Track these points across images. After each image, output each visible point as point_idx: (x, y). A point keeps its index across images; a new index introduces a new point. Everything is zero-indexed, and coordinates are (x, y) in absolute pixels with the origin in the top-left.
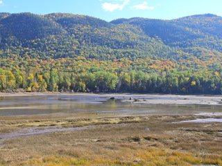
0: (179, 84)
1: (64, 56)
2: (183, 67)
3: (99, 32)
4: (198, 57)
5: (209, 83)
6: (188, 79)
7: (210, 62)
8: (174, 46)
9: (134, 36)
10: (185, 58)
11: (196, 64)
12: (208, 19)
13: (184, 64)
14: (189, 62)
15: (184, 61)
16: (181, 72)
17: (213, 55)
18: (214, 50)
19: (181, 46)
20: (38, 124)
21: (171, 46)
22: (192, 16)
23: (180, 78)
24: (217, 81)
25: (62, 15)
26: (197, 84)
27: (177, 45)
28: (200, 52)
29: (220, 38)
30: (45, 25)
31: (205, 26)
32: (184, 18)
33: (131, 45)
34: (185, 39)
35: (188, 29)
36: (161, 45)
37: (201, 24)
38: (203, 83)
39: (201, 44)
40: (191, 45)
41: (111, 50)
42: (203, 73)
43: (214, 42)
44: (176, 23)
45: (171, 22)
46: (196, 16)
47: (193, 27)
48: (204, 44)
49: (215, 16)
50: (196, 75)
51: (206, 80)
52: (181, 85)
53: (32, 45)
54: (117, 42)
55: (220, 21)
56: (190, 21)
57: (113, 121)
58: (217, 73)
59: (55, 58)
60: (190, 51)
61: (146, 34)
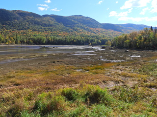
1: (22, 29)
2: (71, 35)
3: (37, 19)
4: (76, 31)
5: (80, 41)
6: (73, 39)
7: (81, 33)
9: (52, 22)
10: (72, 31)
11: (76, 34)
12: (80, 17)
14: (73, 33)
16: (70, 37)
17: (82, 31)
18: (82, 29)
19: (70, 27)
20: (12, 58)
21: (67, 27)
22: (74, 16)
23: (70, 39)
24: (83, 40)
25: (20, 11)
26: (76, 41)
28: (77, 29)
29: (84, 25)
30: (12, 15)
32: (71, 16)
33: (51, 26)
34: (72, 24)
35: (73, 20)
36: (63, 26)
37: (78, 19)
38: (78, 41)
39: (78, 26)
40: (74, 27)
41: (43, 28)
42: (78, 37)
43: (82, 26)
44: (69, 18)
45: (67, 17)
46: (76, 16)
47: (75, 20)
49: (83, 16)
50: (76, 38)
51: (79, 40)
52: (70, 42)
53: (6, 24)
54: (45, 24)
55: (84, 18)
57: (45, 55)
58: (83, 37)
59: (18, 30)
60: (74, 29)
61: (57, 21)
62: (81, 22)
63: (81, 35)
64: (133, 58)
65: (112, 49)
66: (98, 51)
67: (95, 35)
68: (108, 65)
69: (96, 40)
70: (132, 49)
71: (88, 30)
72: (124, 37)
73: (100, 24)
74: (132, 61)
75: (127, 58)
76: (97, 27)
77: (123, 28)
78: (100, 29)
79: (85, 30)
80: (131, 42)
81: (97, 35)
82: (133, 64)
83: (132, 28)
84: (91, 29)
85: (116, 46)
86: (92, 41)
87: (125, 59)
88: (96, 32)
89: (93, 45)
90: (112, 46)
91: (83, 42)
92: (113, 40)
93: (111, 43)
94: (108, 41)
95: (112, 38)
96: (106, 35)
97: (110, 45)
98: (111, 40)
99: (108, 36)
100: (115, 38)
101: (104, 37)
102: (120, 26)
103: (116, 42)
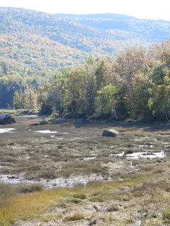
64: (135, 163)
68: (34, 201)
70: (130, 125)
72: (92, 69)
74: (133, 176)
75: (114, 167)
77: (87, 33)
80: (123, 91)
82: (137, 192)
83: (124, 33)
87: (103, 172)
90: (45, 111)
92: (48, 84)
93: (40, 100)
94: (24, 88)
95: (43, 75)
96: (17, 63)
97: (37, 110)
98: (37, 85)
99: (23, 65)
100: (55, 77)
101: (5, 72)
102: (75, 24)
103: (63, 92)
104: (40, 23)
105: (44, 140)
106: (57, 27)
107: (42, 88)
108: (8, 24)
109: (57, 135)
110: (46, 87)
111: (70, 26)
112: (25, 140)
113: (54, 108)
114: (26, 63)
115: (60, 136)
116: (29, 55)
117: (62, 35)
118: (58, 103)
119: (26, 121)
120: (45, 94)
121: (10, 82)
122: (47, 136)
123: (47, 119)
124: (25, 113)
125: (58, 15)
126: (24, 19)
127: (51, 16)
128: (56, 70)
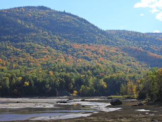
0: (10, 85)
2: (14, 65)
4: (30, 54)
5: (44, 83)
6: (20, 78)
7: (44, 60)
8: (4, 40)
10: (17, 54)
11: (29, 62)
12: (41, 12)
13: (15, 61)
14: (21, 59)
15: (15, 58)
16: (13, 71)
17: (47, 52)
18: (48, 47)
19: (11, 40)
22: (25, 8)
23: (11, 78)
24: (51, 81)
26: (30, 84)
27: (7, 39)
28: (33, 48)
29: (54, 34)
31: (38, 19)
32: (15, 8)
34: (17, 33)
35: (19, 21)
37: (34, 17)
38: (37, 83)
39: (35, 39)
40: (24, 40)
42: (36, 72)
43: (48, 37)
44: (7, 13)
46: (29, 7)
47: (25, 19)
48: (38, 40)
49: (50, 9)
50: (29, 74)
51: (41, 80)
52: (13, 86)
55: (54, 15)
56: (22, 13)
58: (51, 73)
60: (22, 47)
62: (46, 28)
63: (46, 66)
65: (141, 106)
66: (102, 113)
67: (88, 63)
69: (91, 80)
71: (65, 49)
73: (103, 32)
76: (93, 41)
78: (102, 48)
79: (57, 49)
81: (94, 63)
84: (77, 46)
85: (152, 96)
86: (79, 82)
88: (90, 55)
89: (83, 95)
90: (141, 97)
91: (53, 85)
92: (143, 79)
93: (138, 89)
94: (127, 82)
95: (140, 73)
96: (122, 65)
97: (136, 96)
98: (136, 80)
99: (126, 67)
100: (147, 74)
101: (114, 71)
102: (160, 39)
103: (153, 84)
104: (137, 39)
105: (141, 116)
106: (148, 42)
107: (139, 81)
108: (116, 41)
109: (149, 113)
110: (142, 81)
111: (157, 41)
112: (129, 115)
113: (147, 95)
114: (128, 65)
115: (152, 113)
116: (130, 60)
117: (151, 47)
118: (150, 91)
119: (129, 103)
120: (141, 86)
121: (118, 78)
122: (143, 113)
123: (143, 102)
124: (128, 98)
125: (148, 34)
126: (126, 37)
127: (143, 34)
128: (147, 70)
